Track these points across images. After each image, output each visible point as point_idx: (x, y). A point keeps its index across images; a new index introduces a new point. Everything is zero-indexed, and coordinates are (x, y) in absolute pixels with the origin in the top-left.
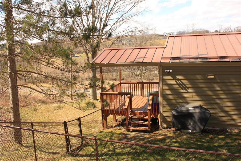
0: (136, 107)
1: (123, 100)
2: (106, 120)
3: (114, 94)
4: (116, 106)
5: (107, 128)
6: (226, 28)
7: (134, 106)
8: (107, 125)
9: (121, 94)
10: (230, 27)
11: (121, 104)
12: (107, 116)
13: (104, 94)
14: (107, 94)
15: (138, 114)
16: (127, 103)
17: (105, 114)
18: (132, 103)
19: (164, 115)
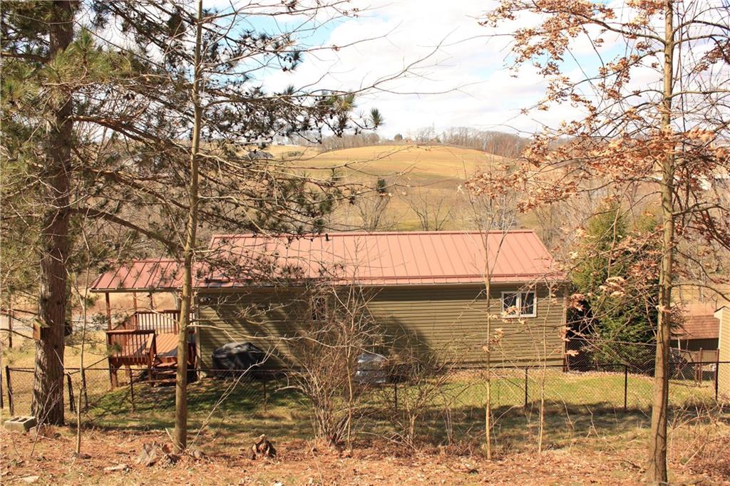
0: (164, 351)
1: (143, 340)
2: (115, 374)
3: (129, 333)
4: (131, 351)
5: (117, 386)
6: (424, 130)
7: (160, 350)
8: (117, 382)
9: (138, 332)
10: (433, 129)
11: (139, 347)
12: (118, 366)
13: (113, 333)
14: (116, 334)
15: (166, 360)
16: (149, 345)
17: (115, 363)
18: (157, 345)
19: (203, 360)
